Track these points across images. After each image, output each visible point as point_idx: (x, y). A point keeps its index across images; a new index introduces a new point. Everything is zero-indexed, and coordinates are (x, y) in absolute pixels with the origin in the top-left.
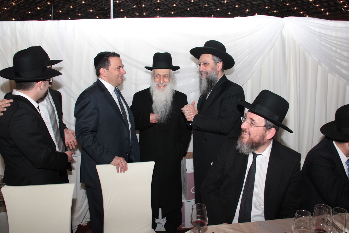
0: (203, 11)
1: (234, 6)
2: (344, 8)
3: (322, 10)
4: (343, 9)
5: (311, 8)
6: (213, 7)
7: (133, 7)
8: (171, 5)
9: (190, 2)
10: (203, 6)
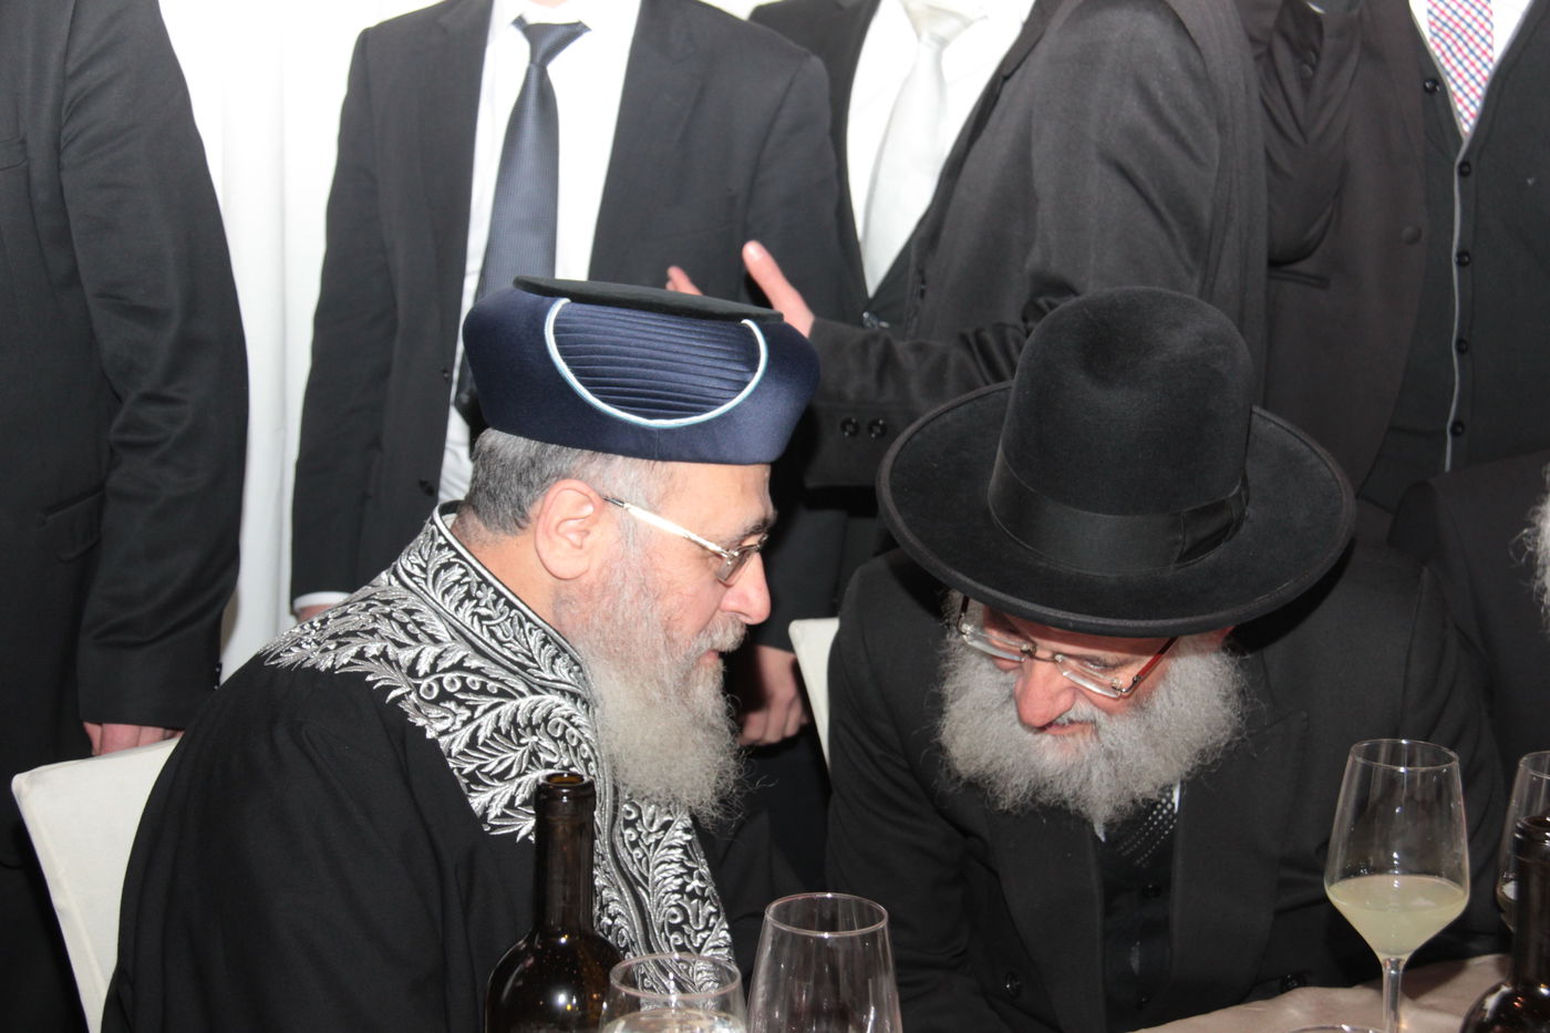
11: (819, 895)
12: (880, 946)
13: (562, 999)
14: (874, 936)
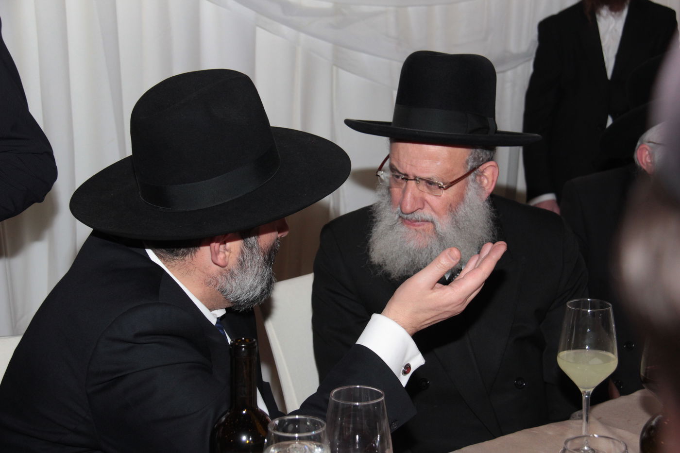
11: (353, 387)
12: (381, 408)
13: (244, 438)
14: (378, 403)
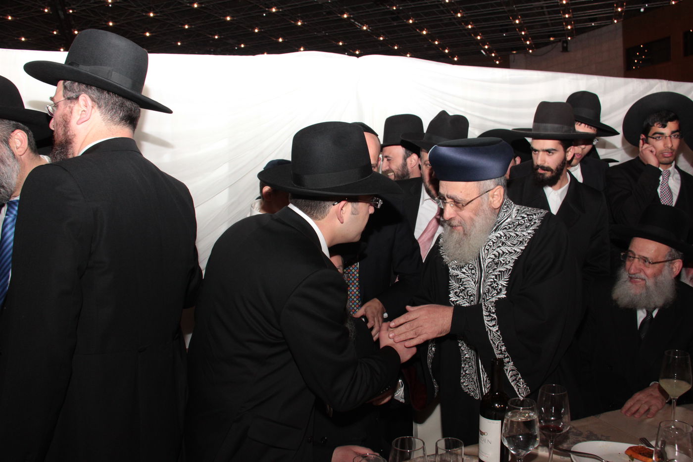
0: (210, 49)
1: (275, 39)
2: (485, 50)
3: (447, 51)
4: (482, 51)
5: (426, 46)
6: (231, 41)
7: (50, 33)
8: (141, 34)
9: (181, 27)
10: (209, 37)
